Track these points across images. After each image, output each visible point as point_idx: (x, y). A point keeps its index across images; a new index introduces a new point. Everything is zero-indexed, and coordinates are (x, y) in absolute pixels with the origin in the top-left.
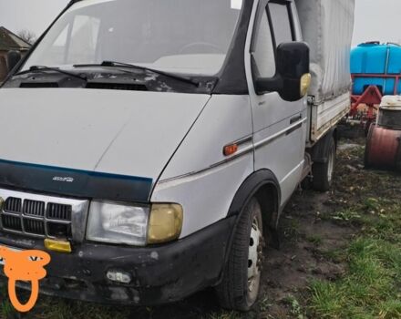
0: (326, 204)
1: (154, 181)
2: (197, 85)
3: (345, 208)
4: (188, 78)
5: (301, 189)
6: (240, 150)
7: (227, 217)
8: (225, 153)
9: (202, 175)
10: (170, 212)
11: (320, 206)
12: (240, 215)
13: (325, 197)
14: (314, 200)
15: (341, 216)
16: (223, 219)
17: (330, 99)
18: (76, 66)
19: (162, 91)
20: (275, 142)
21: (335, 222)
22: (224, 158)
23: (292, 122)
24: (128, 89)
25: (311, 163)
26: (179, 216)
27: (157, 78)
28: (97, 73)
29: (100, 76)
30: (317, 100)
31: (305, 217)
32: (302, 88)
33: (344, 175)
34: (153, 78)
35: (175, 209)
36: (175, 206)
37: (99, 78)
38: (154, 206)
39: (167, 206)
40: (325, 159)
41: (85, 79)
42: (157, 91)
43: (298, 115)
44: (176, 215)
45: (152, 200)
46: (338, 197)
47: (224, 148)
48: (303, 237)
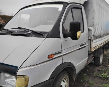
0: (99, 71)
1: (19, 68)
2: (42, 35)
3: (104, 73)
4: (39, 33)
5: (88, 66)
6: (55, 56)
7: (49, 80)
8: (48, 57)
9: (38, 66)
10: (23, 79)
11: (96, 71)
12: (54, 79)
13: (99, 68)
14: (95, 69)
15: (102, 75)
16: (47, 80)
17: (100, 38)
18: (12, 29)
19: (31, 37)
20: (72, 53)
21: (100, 77)
22: (49, 59)
23: (81, 46)
24: (22, 36)
25: (93, 57)
26: (27, 80)
27: (31, 33)
28: (16, 31)
29: (17, 32)
30: (92, 38)
31: (90, 75)
32: (78, 36)
33: (107, 61)
34: (30, 32)
35: (25, 78)
36: (25, 77)
37: (16, 32)
38: (18, 76)
39: (22, 76)
40: (99, 56)
41: (12, 33)
42: (30, 37)
43: (84, 43)
44: (25, 80)
45: (17, 74)
46: (103, 68)
47: (48, 56)
48: (88, 82)
